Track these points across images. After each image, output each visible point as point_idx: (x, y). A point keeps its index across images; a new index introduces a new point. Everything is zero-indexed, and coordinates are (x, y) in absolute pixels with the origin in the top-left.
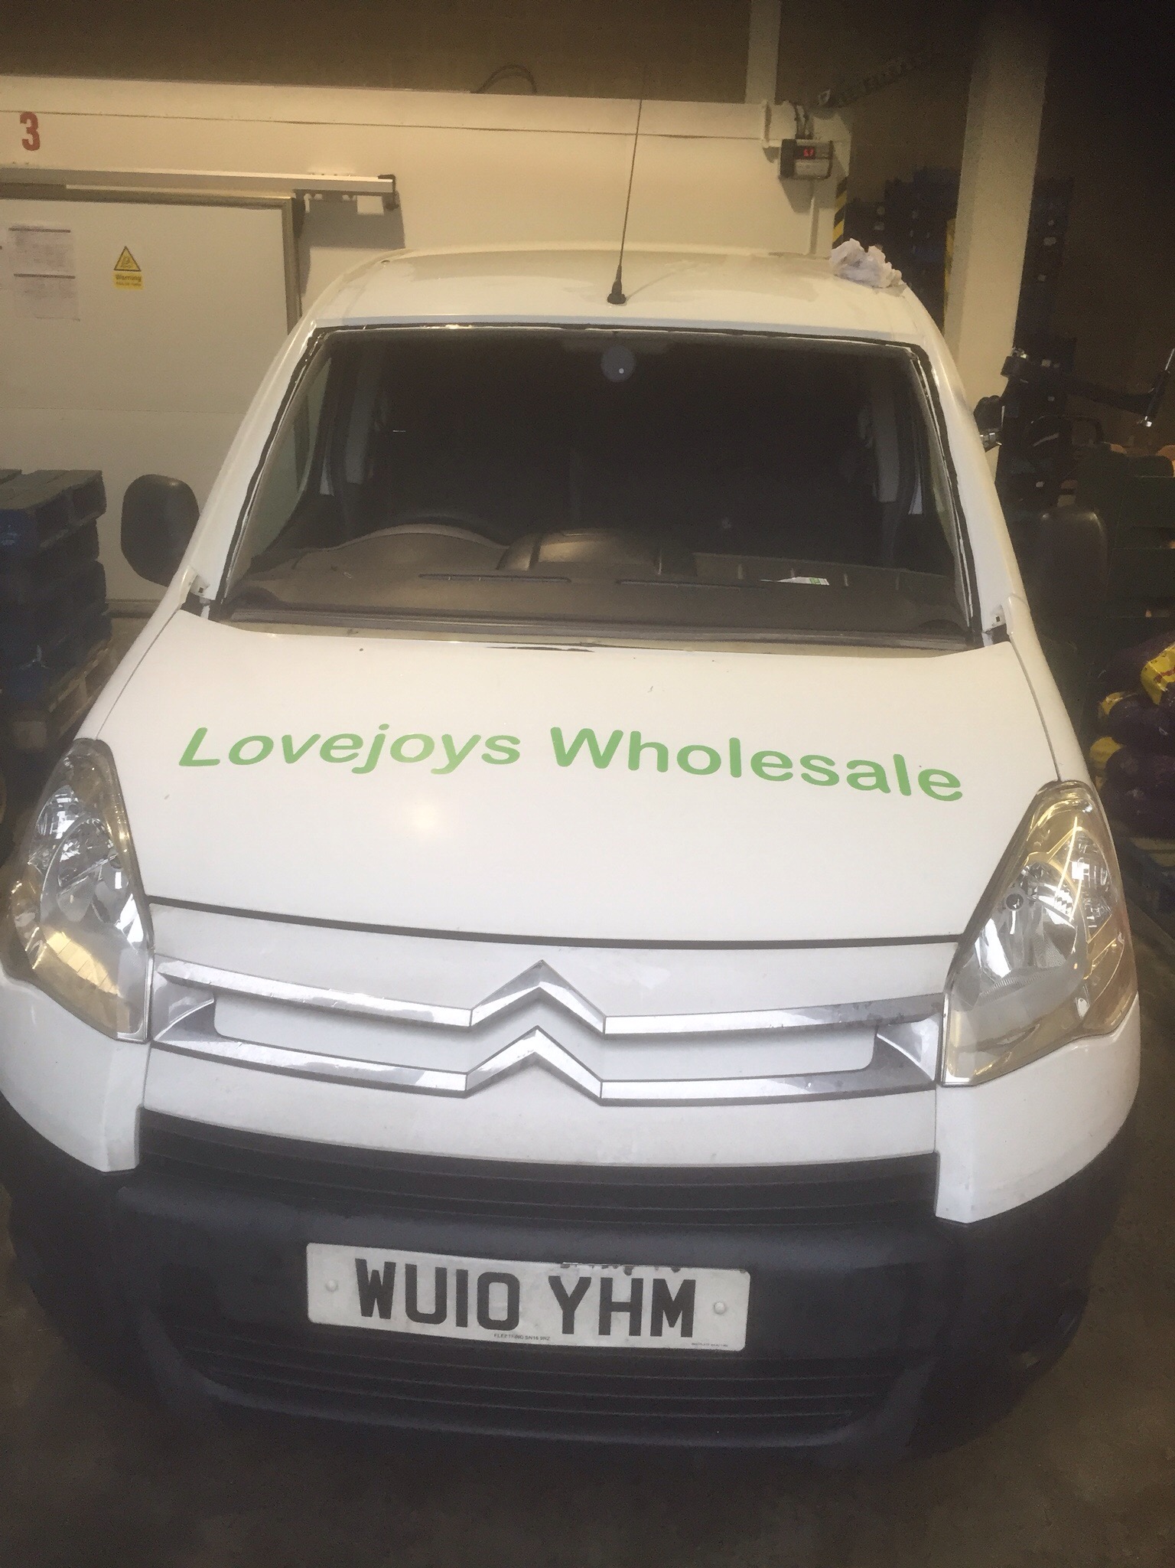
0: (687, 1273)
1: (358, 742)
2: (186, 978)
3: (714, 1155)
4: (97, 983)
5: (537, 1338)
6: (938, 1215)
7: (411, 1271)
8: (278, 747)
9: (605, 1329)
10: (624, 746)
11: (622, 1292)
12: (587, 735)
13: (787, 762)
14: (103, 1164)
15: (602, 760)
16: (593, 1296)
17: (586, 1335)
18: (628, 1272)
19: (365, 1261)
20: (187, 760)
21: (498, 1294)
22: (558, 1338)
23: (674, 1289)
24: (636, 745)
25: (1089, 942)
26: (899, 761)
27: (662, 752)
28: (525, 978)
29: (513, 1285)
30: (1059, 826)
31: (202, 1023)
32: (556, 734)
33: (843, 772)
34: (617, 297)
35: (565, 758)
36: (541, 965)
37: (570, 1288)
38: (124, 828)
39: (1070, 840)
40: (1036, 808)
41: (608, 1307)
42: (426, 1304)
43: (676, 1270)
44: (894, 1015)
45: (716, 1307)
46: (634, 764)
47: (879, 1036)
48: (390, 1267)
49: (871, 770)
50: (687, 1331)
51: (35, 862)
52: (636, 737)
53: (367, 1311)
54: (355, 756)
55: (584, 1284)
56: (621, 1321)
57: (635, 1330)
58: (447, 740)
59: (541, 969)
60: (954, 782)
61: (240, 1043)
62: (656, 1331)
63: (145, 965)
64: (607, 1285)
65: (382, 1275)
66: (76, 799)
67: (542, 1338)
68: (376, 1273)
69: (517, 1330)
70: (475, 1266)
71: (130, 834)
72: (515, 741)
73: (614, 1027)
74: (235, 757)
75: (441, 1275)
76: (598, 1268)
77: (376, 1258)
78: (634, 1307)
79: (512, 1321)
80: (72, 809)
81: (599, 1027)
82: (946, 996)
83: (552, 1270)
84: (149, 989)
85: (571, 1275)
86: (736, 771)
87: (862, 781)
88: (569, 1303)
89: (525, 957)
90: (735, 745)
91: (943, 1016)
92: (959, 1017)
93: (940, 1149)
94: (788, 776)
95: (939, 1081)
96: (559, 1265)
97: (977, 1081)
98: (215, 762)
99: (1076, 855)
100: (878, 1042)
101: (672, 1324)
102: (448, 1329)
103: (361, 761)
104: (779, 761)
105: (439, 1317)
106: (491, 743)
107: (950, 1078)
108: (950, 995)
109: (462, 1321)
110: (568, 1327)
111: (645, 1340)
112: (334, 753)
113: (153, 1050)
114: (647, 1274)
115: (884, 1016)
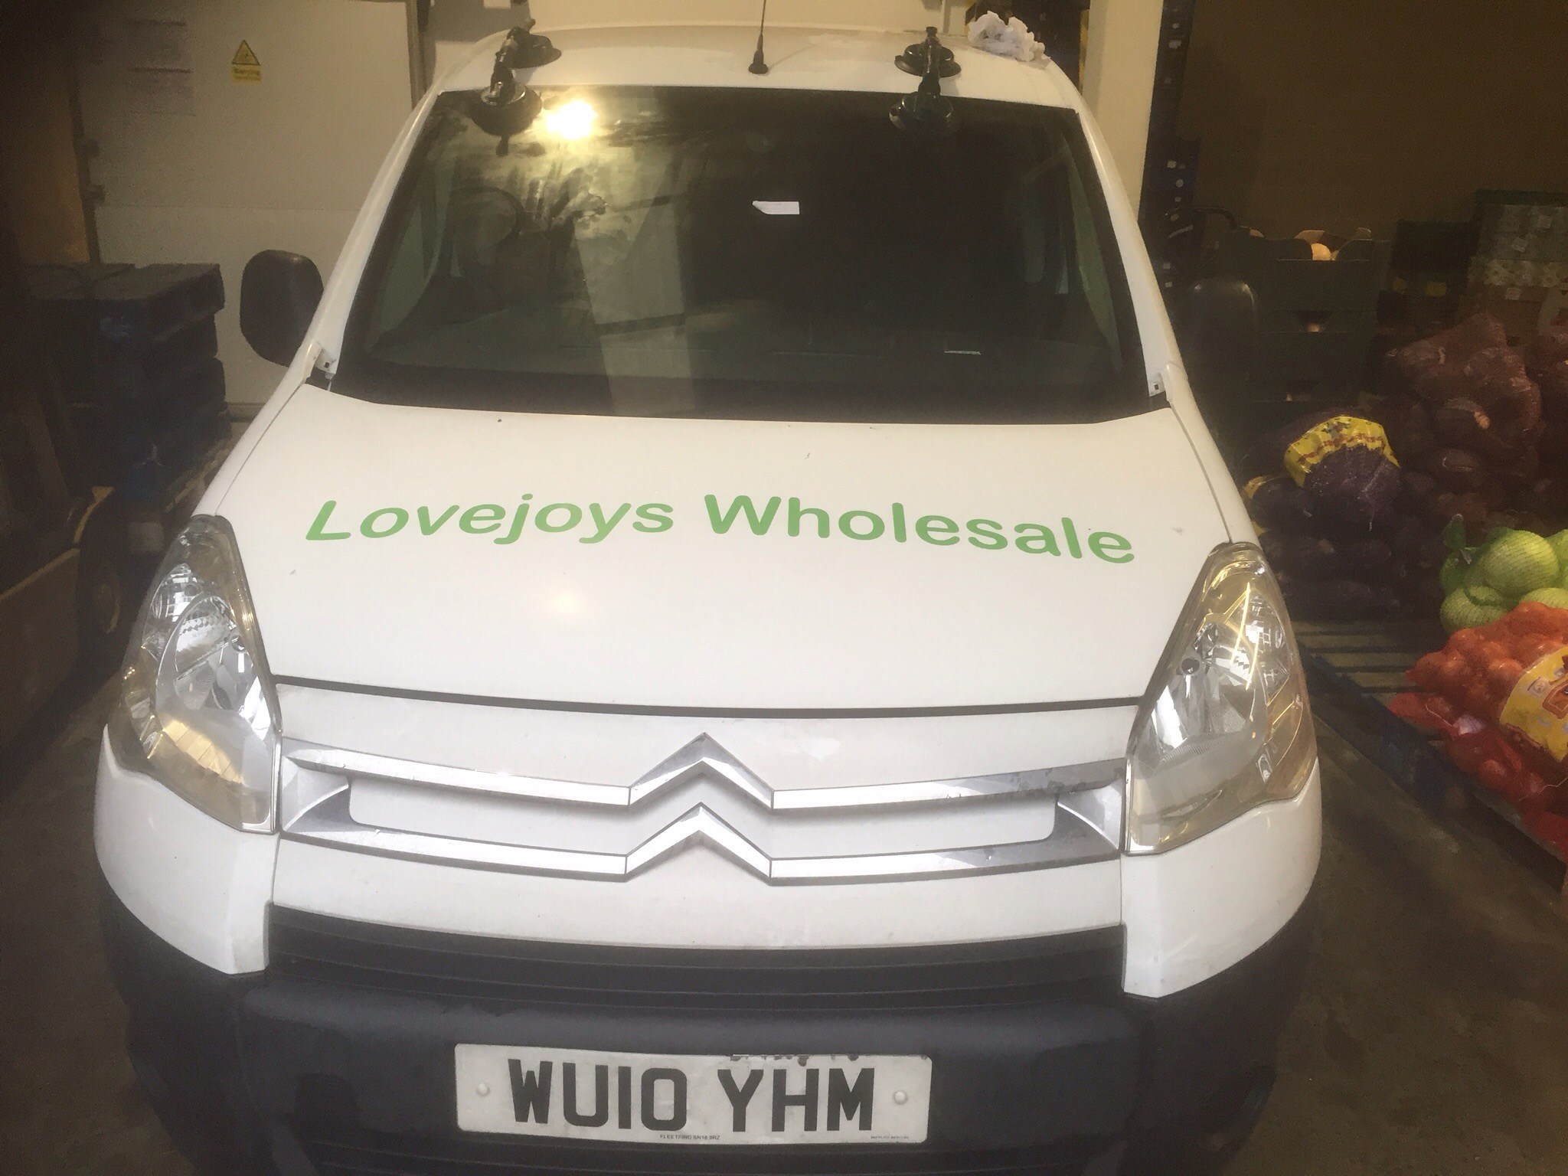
0: (865, 1061)
1: (500, 513)
2: (317, 762)
3: (892, 934)
4: (218, 771)
5: (706, 1138)
6: (1126, 990)
7: (569, 1070)
8: (414, 520)
9: (778, 1124)
10: (783, 512)
11: (796, 1085)
12: (743, 502)
13: (952, 527)
14: (228, 965)
15: (760, 527)
16: (765, 1091)
17: (759, 1133)
18: (802, 1063)
19: (519, 1061)
20: (316, 533)
21: (664, 1092)
22: (728, 1137)
23: (851, 1079)
24: (795, 511)
25: (1268, 704)
26: (1068, 524)
27: (823, 518)
28: (688, 752)
29: (680, 1080)
30: (1233, 588)
31: (335, 811)
32: (711, 502)
33: (1012, 536)
34: (758, 66)
35: (721, 525)
36: (703, 737)
37: (740, 1082)
38: (247, 608)
39: (1244, 602)
40: (1209, 571)
41: (781, 1101)
42: (586, 1105)
43: (853, 1059)
44: (1075, 781)
45: (897, 1097)
46: (794, 529)
47: (1059, 804)
48: (546, 1068)
49: (1040, 533)
50: (866, 1124)
51: (150, 646)
52: (794, 503)
53: (521, 1116)
54: (498, 526)
55: (756, 1077)
56: (795, 1116)
57: (810, 1124)
58: (596, 509)
59: (703, 741)
60: (1124, 544)
61: (378, 831)
62: (833, 1124)
63: (272, 751)
64: (780, 1077)
65: (537, 1076)
66: (194, 579)
67: (711, 1137)
68: (530, 1074)
69: (685, 1130)
70: (640, 1062)
71: (254, 614)
72: (668, 509)
73: (782, 801)
74: (367, 529)
75: (602, 1072)
76: (770, 1059)
77: (531, 1058)
78: (809, 1100)
79: (679, 1120)
80: (190, 590)
81: (768, 803)
82: (1128, 760)
83: (720, 1063)
84: (277, 775)
85: (742, 1068)
86: (901, 535)
87: (1031, 544)
88: (740, 1098)
89: (687, 730)
90: (898, 510)
91: (1125, 782)
92: (1140, 784)
93: (1128, 921)
94: (955, 540)
95: (1123, 851)
96: (729, 1058)
97: (1162, 849)
98: (345, 536)
99: (1251, 618)
100: (1059, 811)
101: (850, 1117)
102: (610, 1132)
103: (504, 531)
104: (944, 526)
105: (599, 1119)
106: (642, 511)
107: (1135, 847)
108: (1132, 762)
109: (625, 1122)
110: (739, 1124)
111: (822, 1135)
112: (474, 524)
113: (283, 841)
114: (822, 1064)
115: (1066, 783)
